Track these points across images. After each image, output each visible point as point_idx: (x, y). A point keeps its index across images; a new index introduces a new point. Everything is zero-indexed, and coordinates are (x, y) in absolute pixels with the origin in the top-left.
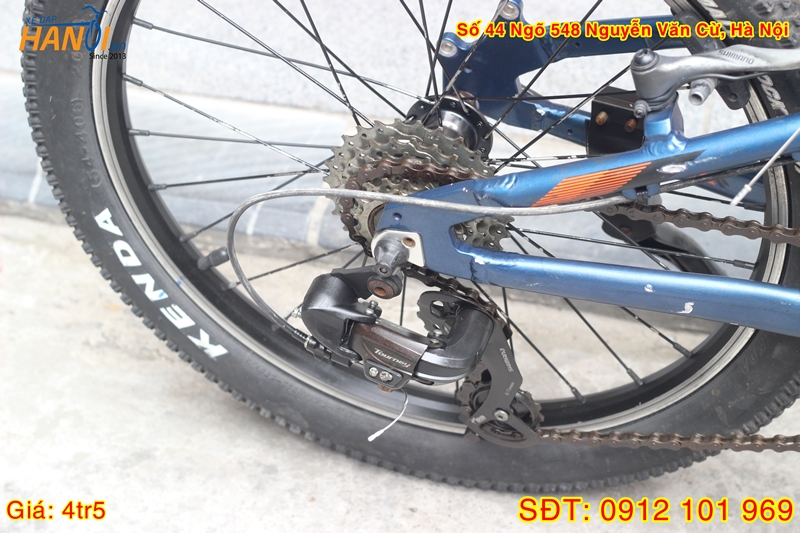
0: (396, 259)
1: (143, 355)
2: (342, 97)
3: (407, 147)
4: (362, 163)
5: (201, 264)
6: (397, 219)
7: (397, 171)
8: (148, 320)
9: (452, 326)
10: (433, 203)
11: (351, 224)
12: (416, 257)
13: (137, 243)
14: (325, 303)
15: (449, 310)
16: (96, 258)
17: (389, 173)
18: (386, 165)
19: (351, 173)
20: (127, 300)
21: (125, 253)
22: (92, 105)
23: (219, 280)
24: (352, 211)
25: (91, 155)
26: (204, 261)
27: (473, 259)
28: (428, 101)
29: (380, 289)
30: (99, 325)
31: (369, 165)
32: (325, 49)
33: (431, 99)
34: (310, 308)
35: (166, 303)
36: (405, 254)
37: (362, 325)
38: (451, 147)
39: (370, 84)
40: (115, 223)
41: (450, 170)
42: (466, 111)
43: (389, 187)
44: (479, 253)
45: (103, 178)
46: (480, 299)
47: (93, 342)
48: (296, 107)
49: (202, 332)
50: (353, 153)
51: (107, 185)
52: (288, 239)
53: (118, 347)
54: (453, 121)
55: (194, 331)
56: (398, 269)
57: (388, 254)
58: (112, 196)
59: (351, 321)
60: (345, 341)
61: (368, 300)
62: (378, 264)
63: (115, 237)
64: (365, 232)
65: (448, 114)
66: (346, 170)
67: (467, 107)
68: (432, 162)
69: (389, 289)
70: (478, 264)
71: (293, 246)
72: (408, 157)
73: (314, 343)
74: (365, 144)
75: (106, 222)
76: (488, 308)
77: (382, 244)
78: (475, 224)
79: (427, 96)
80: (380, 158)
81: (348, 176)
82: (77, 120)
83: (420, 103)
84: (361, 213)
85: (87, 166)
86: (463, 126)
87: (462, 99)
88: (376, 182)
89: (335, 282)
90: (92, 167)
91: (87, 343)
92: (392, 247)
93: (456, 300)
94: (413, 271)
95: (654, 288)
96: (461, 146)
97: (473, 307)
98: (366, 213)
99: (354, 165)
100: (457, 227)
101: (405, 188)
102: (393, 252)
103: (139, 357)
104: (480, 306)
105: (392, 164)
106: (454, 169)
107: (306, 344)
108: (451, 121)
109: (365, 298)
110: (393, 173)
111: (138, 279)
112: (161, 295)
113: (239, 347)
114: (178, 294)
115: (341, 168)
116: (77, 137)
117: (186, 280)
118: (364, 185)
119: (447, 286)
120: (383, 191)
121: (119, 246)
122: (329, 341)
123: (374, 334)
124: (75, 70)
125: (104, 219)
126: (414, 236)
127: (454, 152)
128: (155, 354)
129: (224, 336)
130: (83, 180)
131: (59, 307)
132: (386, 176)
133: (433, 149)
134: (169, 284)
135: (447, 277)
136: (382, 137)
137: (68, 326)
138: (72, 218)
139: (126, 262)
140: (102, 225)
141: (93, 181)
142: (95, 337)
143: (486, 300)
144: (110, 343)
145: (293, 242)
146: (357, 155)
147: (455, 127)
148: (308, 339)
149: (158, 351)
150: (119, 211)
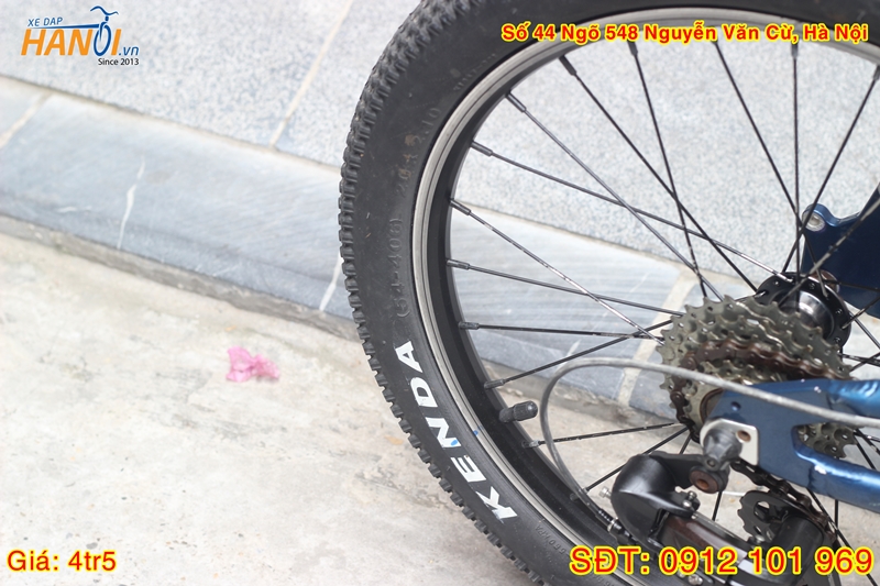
0: (728, 452)
1: (421, 500)
2: (691, 261)
3: (757, 330)
4: (703, 339)
5: (503, 415)
6: (735, 409)
7: (741, 354)
8: (435, 467)
9: (777, 533)
10: (780, 400)
11: (680, 403)
12: (750, 453)
13: (436, 382)
14: (638, 487)
15: (775, 514)
16: (389, 392)
17: (733, 355)
18: (730, 346)
19: (689, 347)
20: (415, 443)
21: (422, 392)
22: (412, 228)
23: (521, 437)
24: (684, 390)
25: (402, 282)
26: (507, 412)
27: (813, 465)
28: (784, 278)
29: (703, 481)
30: (377, 458)
31: (711, 343)
32: (680, 207)
33: (788, 275)
34: (622, 491)
35: (458, 452)
36: (737, 448)
37: (677, 518)
38: (806, 336)
39: (722, 249)
40: (416, 359)
41: (801, 363)
42: (826, 295)
43: (730, 371)
44: (821, 460)
45: (411, 307)
46: (811, 507)
47: (367, 476)
48: (625, 247)
49: (493, 490)
50: (694, 327)
51: (415, 316)
52: (597, 395)
53: (394, 486)
54: (809, 303)
55: (484, 487)
56: (727, 463)
57: (719, 446)
58: (417, 328)
59: (664, 511)
60: (654, 532)
61: (686, 491)
62: (706, 456)
63: (414, 374)
64: (696, 415)
65: (805, 295)
66: (683, 343)
67: (827, 290)
68: (783, 350)
69: (713, 483)
70: (818, 472)
71: (602, 401)
72: (756, 340)
73: (619, 528)
74: (709, 317)
75: (406, 355)
76: (819, 519)
77: (713, 434)
78: (820, 425)
79: (784, 273)
80: (725, 336)
81: (685, 350)
82: (392, 242)
83: (775, 278)
84: (693, 394)
85: (396, 292)
86: (819, 310)
87: (823, 281)
88: (716, 363)
89: (653, 465)
90: (401, 294)
91: (361, 476)
92: (724, 438)
93: (784, 505)
94: (742, 466)
96: (817, 337)
97: (803, 516)
98: (700, 396)
99: (693, 339)
100: (800, 427)
101: (749, 375)
102: (725, 445)
103: (415, 501)
104: (811, 515)
105: (737, 346)
106: (806, 362)
107: (609, 528)
108: (807, 304)
109: (684, 488)
110: (738, 355)
111: (432, 422)
112: (454, 443)
113: (530, 512)
114: (472, 444)
115: (678, 340)
116: (390, 260)
117: (484, 431)
118: (703, 364)
119: (779, 488)
120: (723, 375)
121: (417, 383)
122: (637, 530)
123: (689, 530)
124: (400, 188)
125: (404, 352)
126: (751, 430)
127: (808, 342)
128: (433, 499)
129: (516, 498)
130: (389, 307)
131: (336, 430)
132: (728, 357)
133: (785, 336)
134: (464, 431)
135: (779, 479)
136: (731, 314)
137: (343, 454)
138: (370, 345)
139: (421, 401)
140: (401, 358)
141: (399, 310)
142: (370, 471)
143: (819, 509)
144: (386, 480)
145: (602, 397)
146: (699, 330)
147: (810, 310)
148: (613, 522)
149: (437, 498)
150: (423, 346)
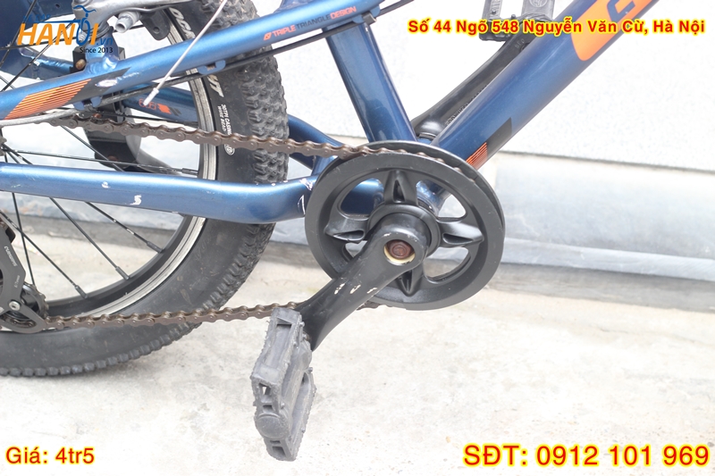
95: (109, 185)
